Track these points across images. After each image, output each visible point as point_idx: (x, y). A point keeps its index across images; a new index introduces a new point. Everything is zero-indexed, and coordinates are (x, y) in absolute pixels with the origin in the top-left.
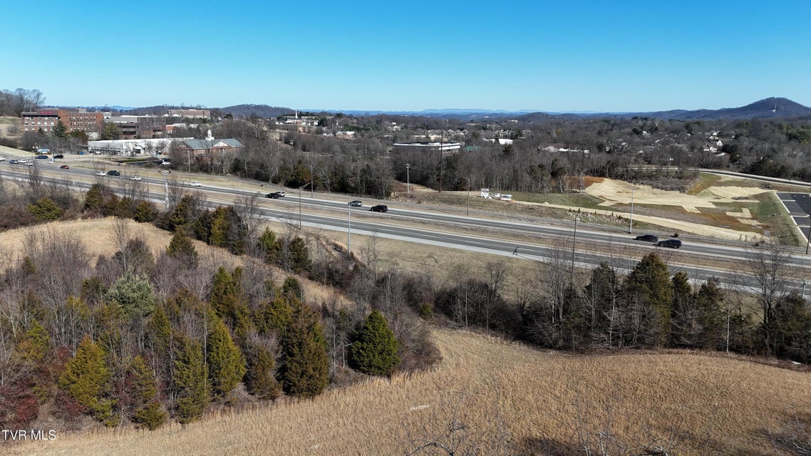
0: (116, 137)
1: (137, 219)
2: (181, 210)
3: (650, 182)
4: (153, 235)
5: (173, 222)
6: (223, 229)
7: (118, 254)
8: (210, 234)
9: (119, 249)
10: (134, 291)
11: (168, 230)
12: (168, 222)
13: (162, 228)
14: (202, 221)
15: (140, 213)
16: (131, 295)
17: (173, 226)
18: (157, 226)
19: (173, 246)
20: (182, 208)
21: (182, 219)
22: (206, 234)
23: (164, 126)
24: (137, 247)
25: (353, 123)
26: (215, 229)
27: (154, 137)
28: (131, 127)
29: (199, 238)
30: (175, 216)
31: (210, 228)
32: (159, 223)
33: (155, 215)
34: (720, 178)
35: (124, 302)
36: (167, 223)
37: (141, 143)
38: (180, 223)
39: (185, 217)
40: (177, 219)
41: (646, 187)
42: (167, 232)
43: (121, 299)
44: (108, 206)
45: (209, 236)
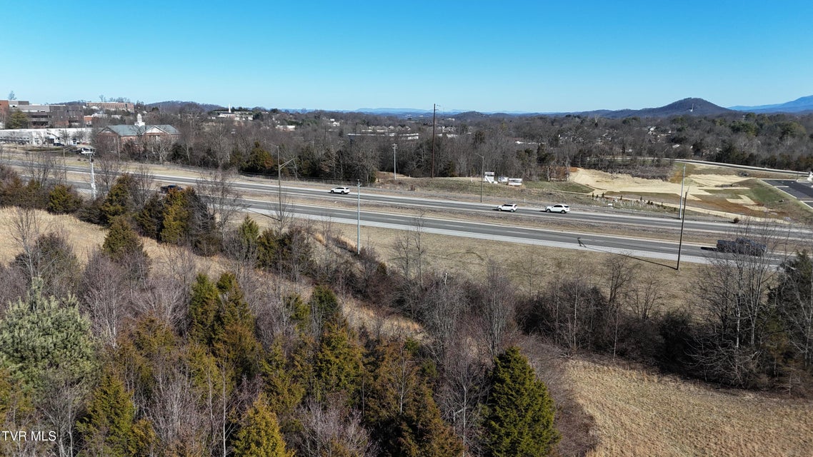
0: (24, 125)
1: (51, 210)
2: (117, 195)
3: (628, 171)
4: (75, 230)
5: (106, 212)
6: (181, 220)
7: (21, 259)
8: (162, 227)
9: (21, 250)
10: (46, 333)
11: (98, 224)
12: (97, 212)
13: (89, 221)
14: (150, 210)
15: (56, 201)
16: (39, 341)
17: (106, 218)
18: (82, 218)
19: (110, 245)
20: (119, 192)
21: (119, 207)
22: (155, 228)
23: (82, 117)
24: (51, 247)
25: (291, 118)
26: (169, 220)
27: (70, 127)
28: (42, 117)
29: (146, 233)
30: (108, 204)
31: (161, 219)
32: (84, 215)
33: (78, 202)
34: (694, 167)
35: (23, 359)
36: (97, 215)
37: (55, 133)
38: (116, 213)
39: (123, 205)
40: (112, 208)
41: (625, 176)
42: (96, 226)
43: (17, 351)
44: (8, 192)
45: (160, 230)
